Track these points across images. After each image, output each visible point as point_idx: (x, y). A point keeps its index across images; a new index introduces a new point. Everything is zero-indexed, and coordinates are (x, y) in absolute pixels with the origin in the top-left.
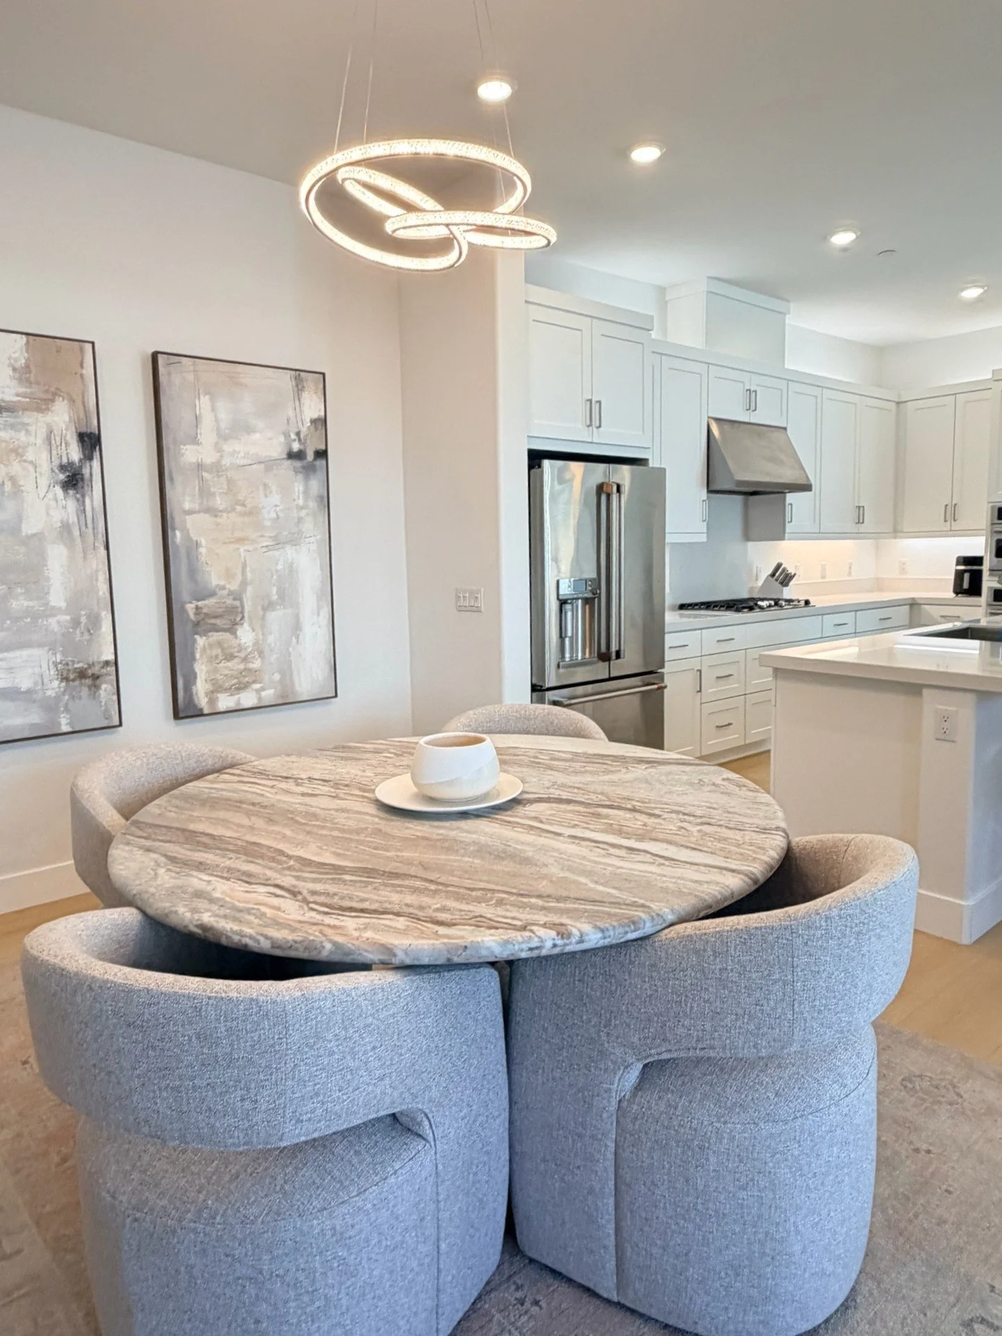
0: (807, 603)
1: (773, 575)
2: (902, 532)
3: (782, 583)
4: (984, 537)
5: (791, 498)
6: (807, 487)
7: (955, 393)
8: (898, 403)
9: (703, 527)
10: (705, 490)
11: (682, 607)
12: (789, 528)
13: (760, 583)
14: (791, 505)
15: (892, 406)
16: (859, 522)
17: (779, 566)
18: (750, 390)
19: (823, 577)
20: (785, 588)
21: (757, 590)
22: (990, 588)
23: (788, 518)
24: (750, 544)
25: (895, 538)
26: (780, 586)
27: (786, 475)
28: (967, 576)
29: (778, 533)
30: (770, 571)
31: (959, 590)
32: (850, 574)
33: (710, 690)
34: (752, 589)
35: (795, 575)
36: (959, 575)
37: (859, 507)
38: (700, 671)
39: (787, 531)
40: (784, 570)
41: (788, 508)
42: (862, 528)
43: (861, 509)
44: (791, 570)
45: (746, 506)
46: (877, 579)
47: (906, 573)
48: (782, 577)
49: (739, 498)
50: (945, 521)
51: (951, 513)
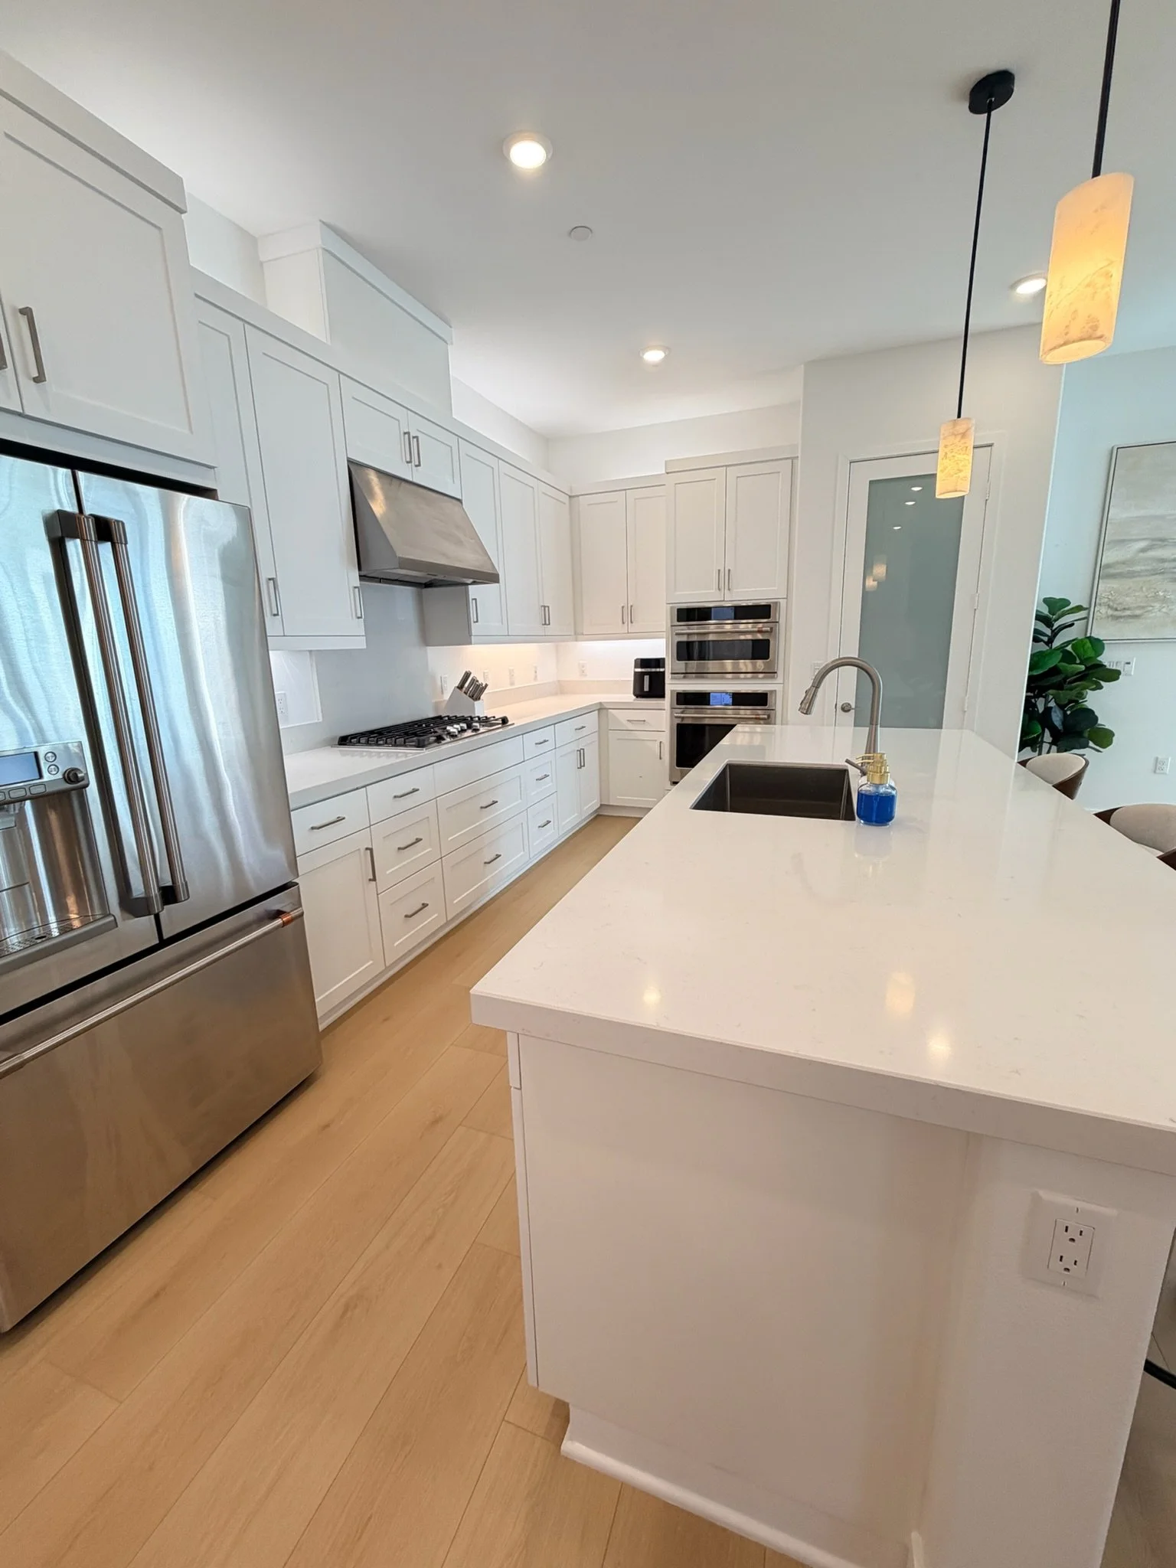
0: (504, 721)
1: (460, 687)
2: (583, 634)
3: (472, 697)
4: (665, 640)
5: (474, 591)
6: (492, 578)
7: (624, 488)
8: (570, 497)
9: (359, 627)
10: (356, 573)
11: (344, 741)
12: (475, 629)
13: (447, 696)
14: (475, 599)
15: (566, 499)
16: (545, 624)
17: (467, 675)
18: (408, 433)
19: (512, 684)
20: (476, 703)
21: (444, 705)
22: (672, 691)
23: (473, 617)
24: (430, 649)
25: (576, 640)
26: (471, 700)
27: (467, 559)
28: (647, 678)
29: (465, 637)
30: (457, 683)
31: (640, 694)
32: (536, 678)
33: (387, 870)
34: (437, 706)
35: (486, 685)
36: (639, 678)
37: (545, 607)
38: (371, 850)
39: (474, 632)
40: (474, 681)
41: (472, 605)
42: (549, 630)
43: (547, 609)
44: (481, 681)
45: (420, 602)
46: (559, 681)
47: (586, 675)
48: (472, 689)
49: (409, 590)
50: (623, 623)
51: (628, 615)
